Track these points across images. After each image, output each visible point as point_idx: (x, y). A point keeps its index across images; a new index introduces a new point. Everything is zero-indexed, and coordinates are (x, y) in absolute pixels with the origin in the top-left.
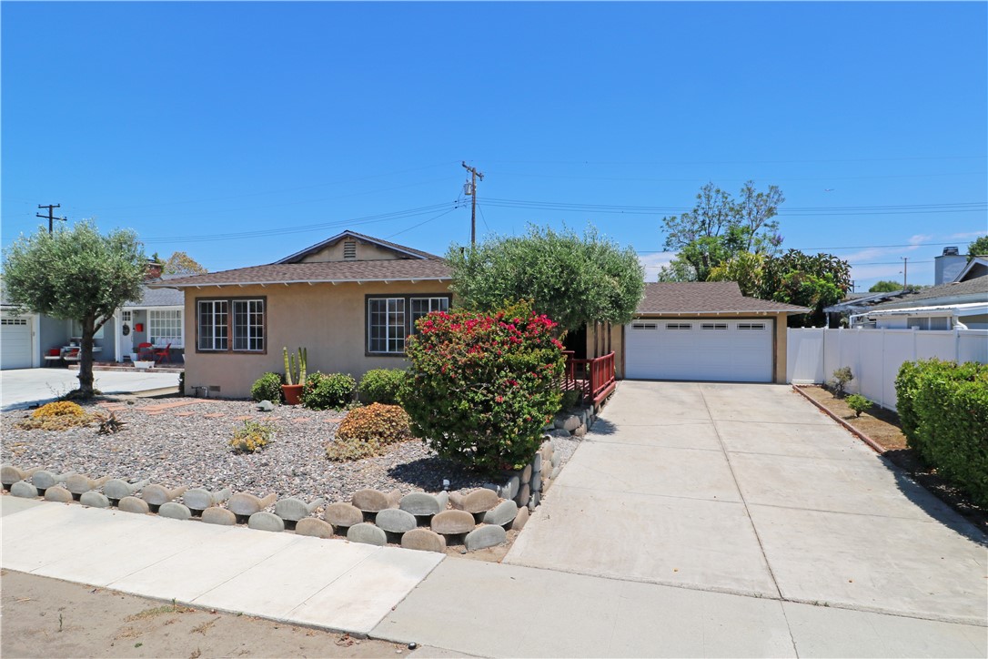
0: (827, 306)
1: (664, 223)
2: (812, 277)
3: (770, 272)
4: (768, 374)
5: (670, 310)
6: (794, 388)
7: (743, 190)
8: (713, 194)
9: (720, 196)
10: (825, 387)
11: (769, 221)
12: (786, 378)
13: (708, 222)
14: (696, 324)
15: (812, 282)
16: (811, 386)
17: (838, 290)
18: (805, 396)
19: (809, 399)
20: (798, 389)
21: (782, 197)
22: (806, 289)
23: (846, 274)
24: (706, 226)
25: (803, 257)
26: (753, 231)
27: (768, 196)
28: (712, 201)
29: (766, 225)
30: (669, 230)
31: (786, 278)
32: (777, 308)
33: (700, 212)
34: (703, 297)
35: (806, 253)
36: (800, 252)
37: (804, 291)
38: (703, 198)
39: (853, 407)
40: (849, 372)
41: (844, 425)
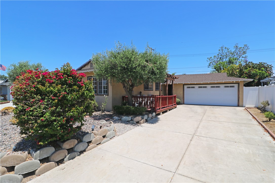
0: (262, 79)
1: (208, 59)
2: (256, 70)
3: (240, 70)
4: (236, 103)
5: (199, 82)
6: (245, 108)
7: (234, 47)
8: (224, 49)
9: (226, 49)
10: (258, 108)
11: (244, 56)
12: (243, 105)
13: (222, 57)
14: (209, 86)
15: (256, 72)
16: (253, 108)
17: (266, 74)
18: (248, 111)
19: (250, 113)
20: (247, 109)
21: (249, 48)
22: (254, 74)
23: (271, 69)
24: (222, 59)
25: (253, 64)
26: (238, 59)
27: (243, 48)
28: (224, 51)
29: (243, 57)
30: (210, 61)
31: (246, 71)
32: (239, 79)
33: (220, 55)
34: (212, 77)
35: (254, 62)
36: (252, 62)
37: (253, 75)
38: (221, 51)
39: (267, 117)
40: (268, 102)
41: (261, 125)
